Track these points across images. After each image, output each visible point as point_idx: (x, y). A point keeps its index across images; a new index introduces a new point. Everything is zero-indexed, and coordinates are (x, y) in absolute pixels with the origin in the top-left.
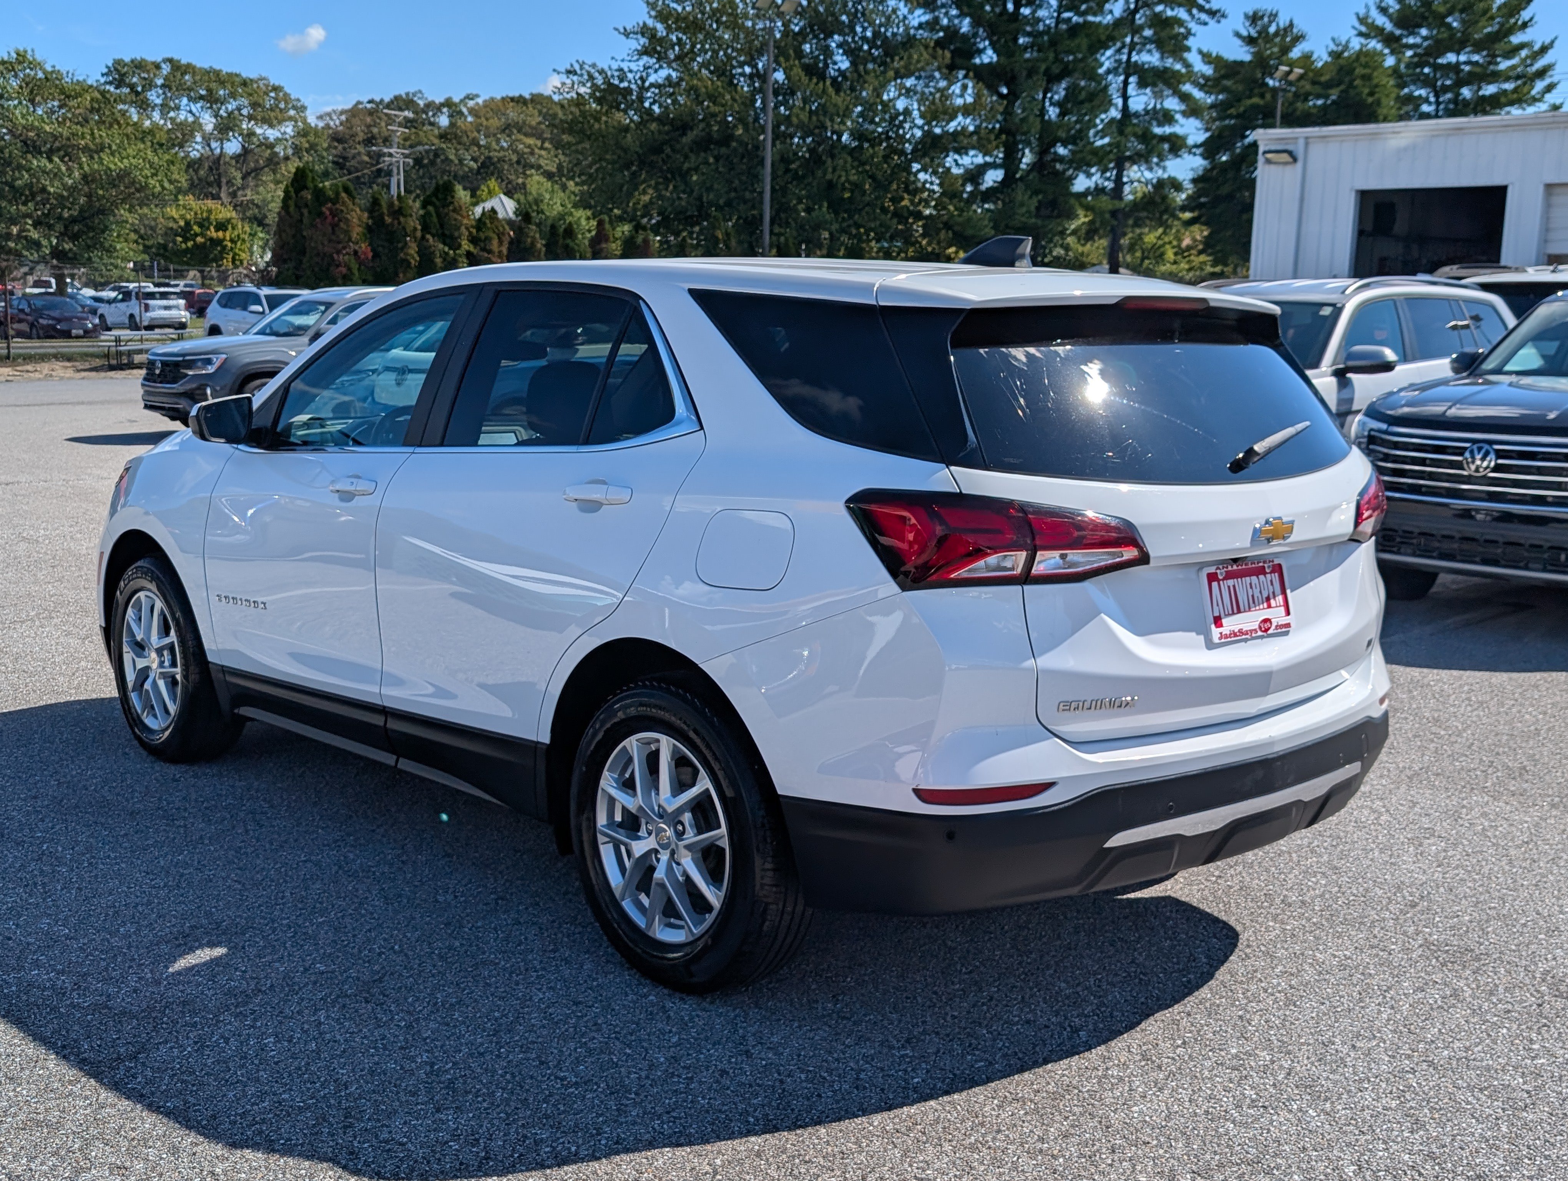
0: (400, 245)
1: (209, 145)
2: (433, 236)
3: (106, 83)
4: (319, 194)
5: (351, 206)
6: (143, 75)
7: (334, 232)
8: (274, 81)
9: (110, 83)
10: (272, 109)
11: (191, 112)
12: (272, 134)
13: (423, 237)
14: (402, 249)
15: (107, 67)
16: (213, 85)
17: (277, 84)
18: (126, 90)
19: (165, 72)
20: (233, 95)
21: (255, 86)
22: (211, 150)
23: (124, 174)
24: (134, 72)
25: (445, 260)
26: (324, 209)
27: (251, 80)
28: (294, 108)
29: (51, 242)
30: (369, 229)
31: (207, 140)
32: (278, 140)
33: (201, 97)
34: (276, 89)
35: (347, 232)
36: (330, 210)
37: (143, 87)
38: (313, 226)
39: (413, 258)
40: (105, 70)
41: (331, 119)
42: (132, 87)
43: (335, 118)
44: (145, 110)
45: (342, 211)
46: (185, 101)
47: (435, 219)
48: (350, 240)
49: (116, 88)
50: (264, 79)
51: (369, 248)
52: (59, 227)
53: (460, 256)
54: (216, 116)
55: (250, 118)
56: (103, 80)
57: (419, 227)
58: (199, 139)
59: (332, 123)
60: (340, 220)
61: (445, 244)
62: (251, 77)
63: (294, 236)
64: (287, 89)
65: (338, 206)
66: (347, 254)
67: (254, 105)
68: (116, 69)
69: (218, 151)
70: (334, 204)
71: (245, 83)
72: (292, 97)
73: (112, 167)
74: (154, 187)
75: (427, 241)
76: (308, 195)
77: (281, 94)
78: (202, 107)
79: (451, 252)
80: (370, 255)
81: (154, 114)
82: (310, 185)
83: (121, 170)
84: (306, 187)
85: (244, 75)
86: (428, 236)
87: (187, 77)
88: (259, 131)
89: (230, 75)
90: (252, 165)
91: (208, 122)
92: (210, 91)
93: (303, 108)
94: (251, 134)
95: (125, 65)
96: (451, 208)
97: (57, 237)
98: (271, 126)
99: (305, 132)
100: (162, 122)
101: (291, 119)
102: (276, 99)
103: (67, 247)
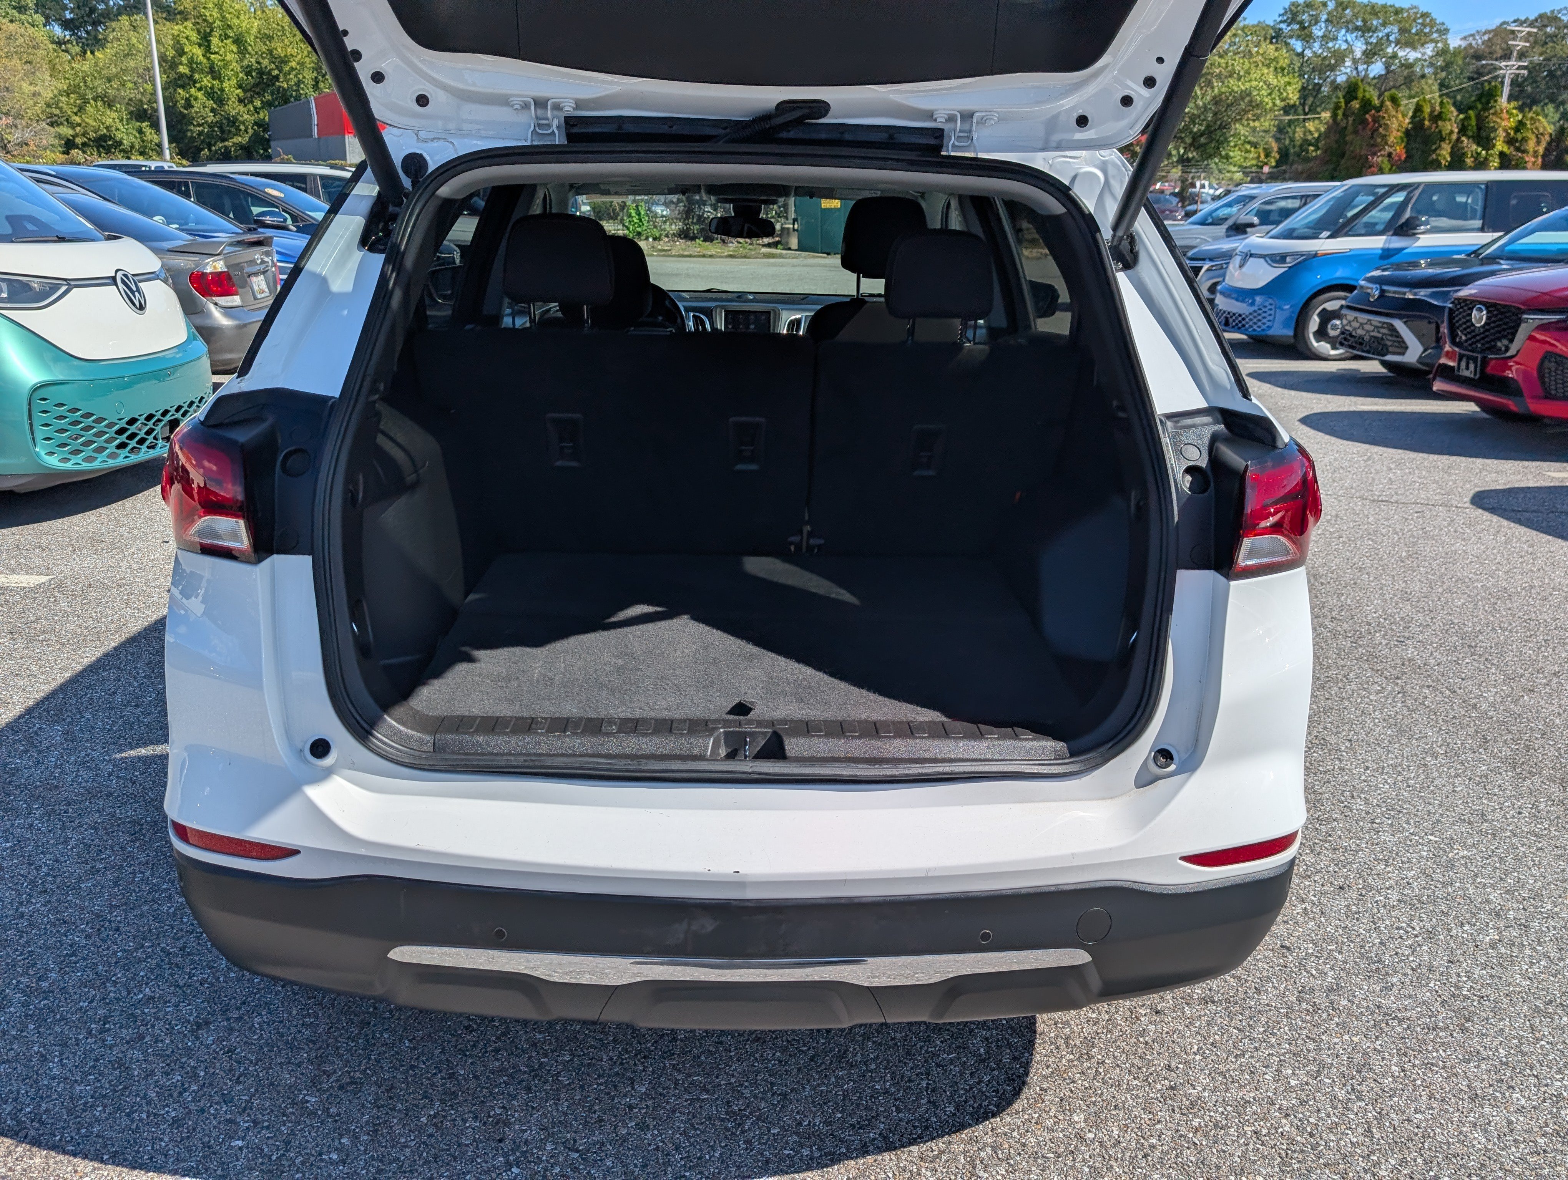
0: (1434, 147)
1: (1356, 69)
2: (1469, 138)
3: (1281, 22)
4: (1367, 105)
5: (1394, 113)
6: (1311, 13)
7: (1372, 137)
8: (1424, 9)
9: (1284, 21)
10: (1417, 34)
11: (1346, 41)
12: (1413, 56)
13: (1458, 139)
14: (1436, 149)
15: (1285, 9)
16: (1368, 17)
17: (1425, 11)
18: (1296, 27)
19: (1329, 9)
20: (1384, 24)
21: (1405, 15)
22: (1358, 72)
23: (1247, 93)
24: (1304, 11)
25: (1476, 159)
26: (1367, 116)
27: (1402, 9)
28: (1438, 31)
29: (1178, 152)
30: (1407, 133)
31: (1355, 62)
32: (1417, 60)
33: (1357, 28)
34: (1425, 15)
35: (1384, 137)
36: (1373, 116)
37: (1310, 22)
38: (1356, 132)
39: (1445, 158)
40: (1282, 11)
41: (1474, 39)
42: (1301, 23)
43: (1477, 37)
44: (1307, 42)
45: (1384, 118)
46: (1343, 31)
47: (1473, 122)
48: (1386, 143)
49: (1288, 26)
50: (1415, 7)
51: (1404, 151)
52: (1188, 140)
53: (1492, 155)
54: (1367, 43)
55: (1397, 42)
56: (1279, 20)
57: (1456, 130)
58: (1348, 63)
59: (1474, 43)
60: (1380, 126)
61: (1478, 145)
62: (1403, 7)
63: (1337, 142)
64: (1434, 16)
65: (1381, 113)
66: (1381, 155)
67: (1402, 31)
68: (1291, 10)
69: (1363, 73)
70: (1378, 111)
71: (1397, 12)
72: (1438, 22)
73: (1236, 89)
74: (1267, 104)
75: (1462, 142)
76: (1356, 104)
77: (1428, 20)
78: (1356, 37)
79: (1484, 152)
80: (1403, 157)
81: (1315, 45)
82: (1360, 95)
83: (1242, 91)
84: (1356, 98)
85: (1397, 5)
86: (1463, 138)
87: (1347, 11)
88: (1401, 54)
89: (1384, 6)
90: (1392, 84)
91: (1359, 48)
92: (1365, 21)
93: (1447, 31)
94: (1395, 56)
95: (1299, 5)
96: (1492, 111)
97: (1185, 148)
98: (1414, 48)
99: (1444, 52)
100: (1320, 51)
101: (1432, 41)
102: (1422, 24)
103: (1190, 155)
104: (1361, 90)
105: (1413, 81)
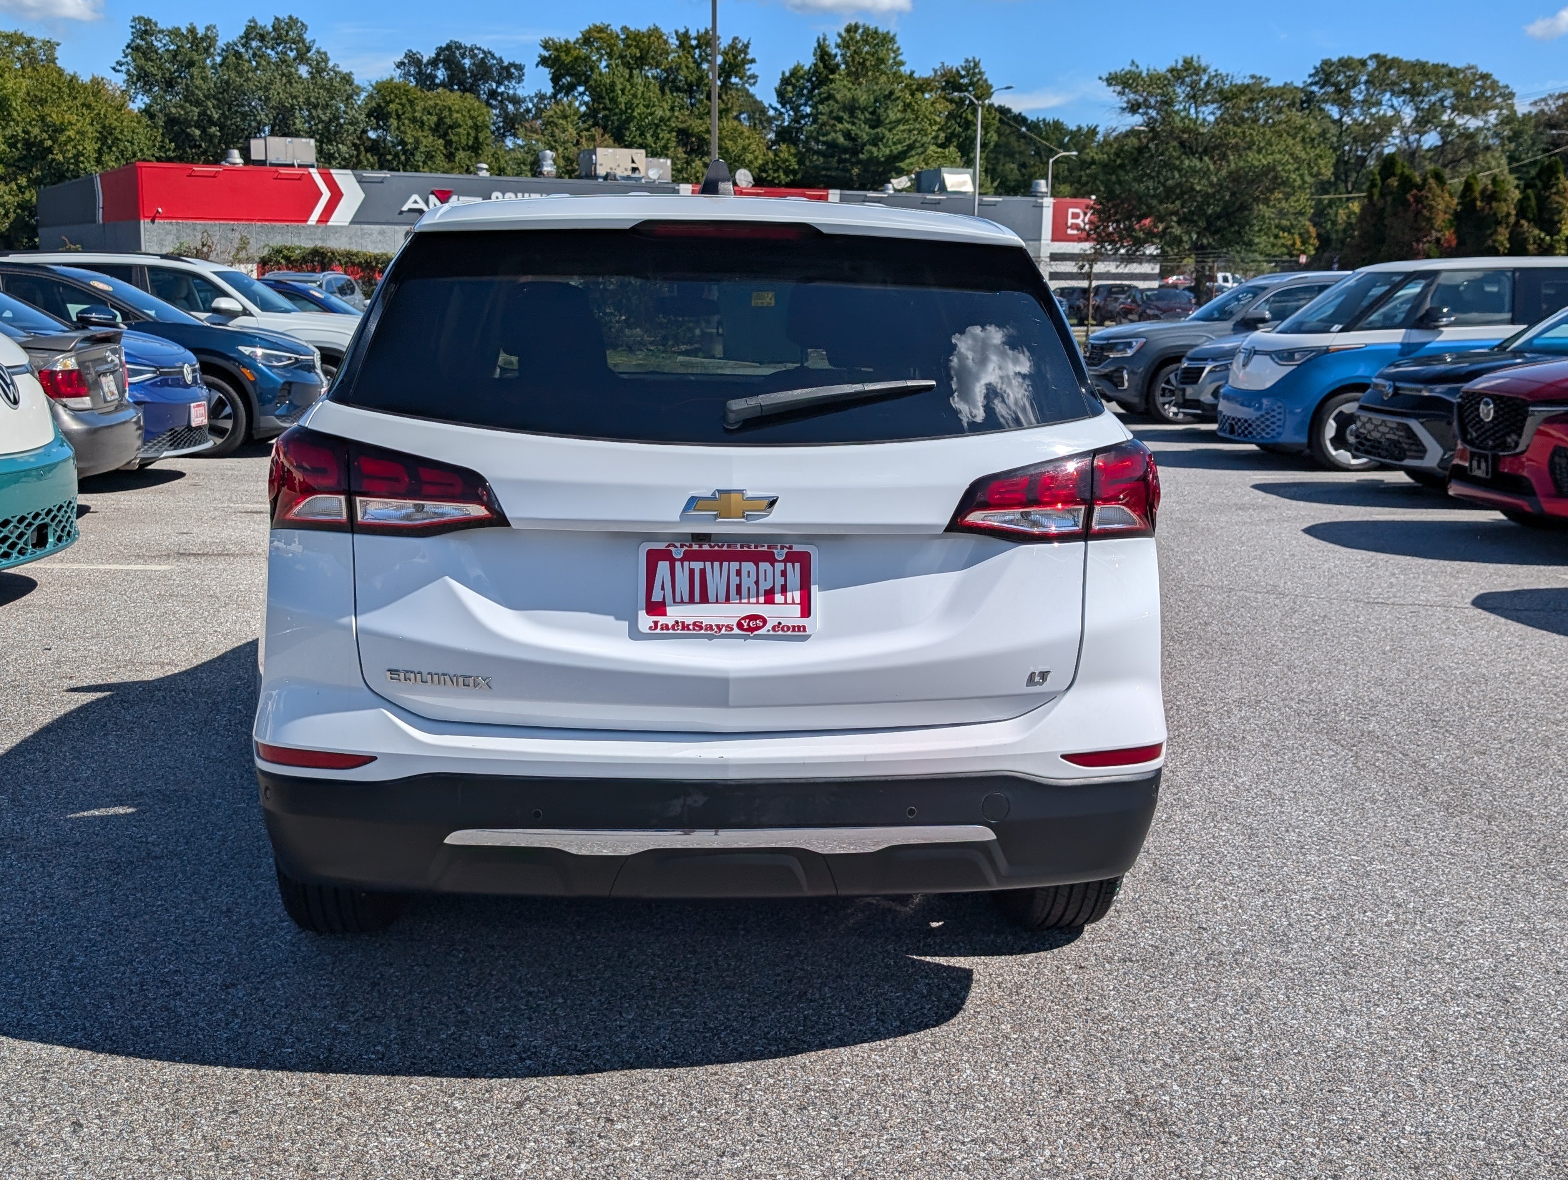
0: (1489, 232)
1: (1407, 139)
2: (1529, 221)
3: (1312, 84)
4: (1406, 182)
5: (1438, 192)
6: (1348, 73)
7: (1416, 221)
8: (1483, 69)
9: (1316, 83)
10: (1476, 98)
11: (1392, 106)
12: (1473, 123)
13: (1517, 223)
14: (1491, 235)
15: (1315, 68)
16: (1418, 78)
17: (1485, 72)
18: (1331, 89)
19: (1370, 69)
20: (1437, 88)
21: (1461, 76)
22: (1408, 143)
23: (1270, 168)
24: (1339, 71)
25: (1539, 245)
26: (1409, 196)
27: (1458, 70)
28: (1501, 95)
29: (1191, 238)
30: (1457, 215)
31: (1405, 132)
32: (1478, 129)
33: (1404, 92)
34: (1485, 77)
35: (1429, 220)
36: (1415, 196)
37: (1347, 85)
38: (1395, 214)
39: (1502, 244)
40: (1313, 71)
41: (1547, 104)
42: (1336, 85)
43: (1550, 102)
44: (1346, 107)
45: (1427, 197)
46: (1388, 95)
47: (1533, 202)
48: (1432, 227)
49: (1321, 88)
50: (1472, 67)
51: (1454, 237)
52: (1202, 224)
53: (1558, 241)
54: (1417, 109)
55: (1454, 108)
56: (1309, 81)
57: (1514, 212)
58: (1396, 132)
59: (1546, 109)
60: (1424, 207)
61: (1541, 229)
62: (1459, 66)
63: (1375, 225)
64: (1495, 77)
65: (1423, 192)
66: (1428, 241)
67: (1458, 95)
68: (1323, 70)
69: (1415, 144)
70: (1420, 191)
71: (1451, 73)
72: (1500, 84)
73: (1256, 163)
74: (1295, 180)
75: (1522, 226)
76: (1394, 182)
77: (1489, 82)
78: (1404, 101)
79: (1548, 238)
80: (1454, 243)
81: (1356, 110)
82: (1399, 171)
83: (1264, 166)
84: (1394, 175)
85: (1451, 65)
86: (1523, 222)
87: (1392, 72)
88: (1459, 121)
89: (1436, 66)
90: (1450, 156)
91: (1408, 115)
92: (1413, 84)
93: (1512, 95)
94: (1451, 124)
95: (1333, 64)
96: (1554, 190)
97: (1198, 233)
98: (1475, 115)
99: (1509, 120)
100: (1362, 118)
101: (1495, 107)
102: (1482, 87)
103: (1205, 241)
104: (1399, 166)
105: (1476, 154)
